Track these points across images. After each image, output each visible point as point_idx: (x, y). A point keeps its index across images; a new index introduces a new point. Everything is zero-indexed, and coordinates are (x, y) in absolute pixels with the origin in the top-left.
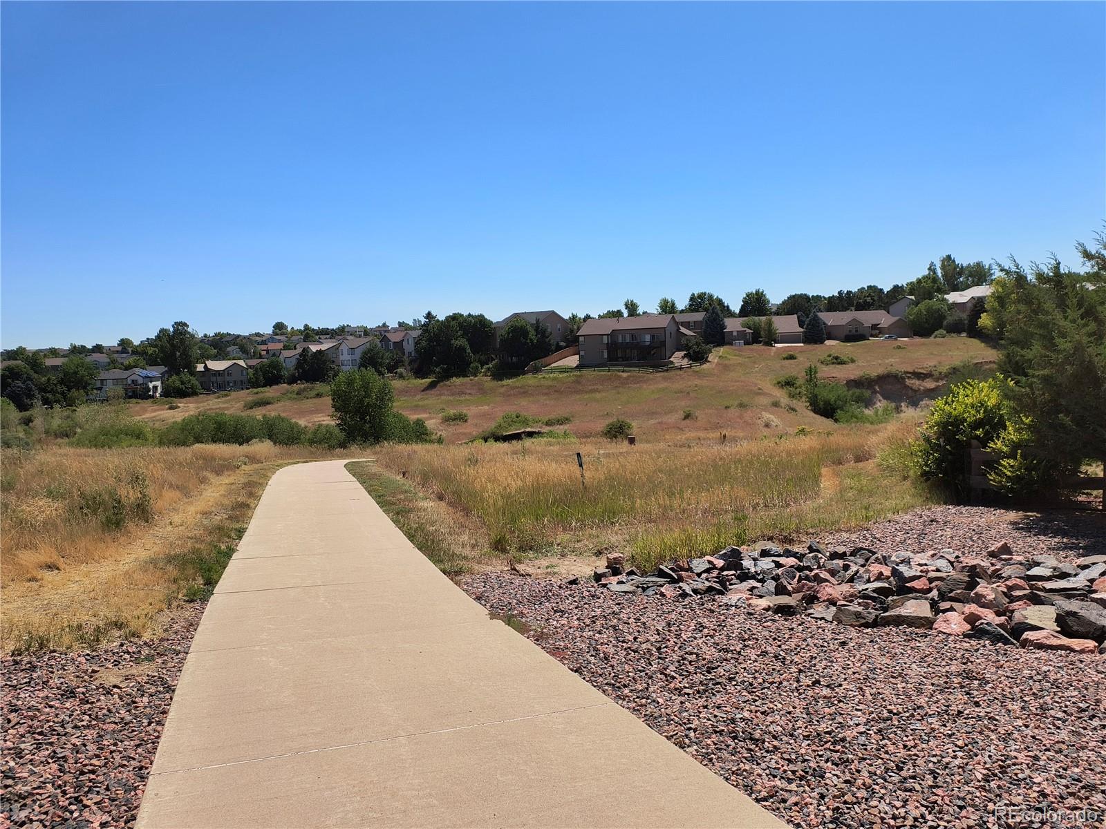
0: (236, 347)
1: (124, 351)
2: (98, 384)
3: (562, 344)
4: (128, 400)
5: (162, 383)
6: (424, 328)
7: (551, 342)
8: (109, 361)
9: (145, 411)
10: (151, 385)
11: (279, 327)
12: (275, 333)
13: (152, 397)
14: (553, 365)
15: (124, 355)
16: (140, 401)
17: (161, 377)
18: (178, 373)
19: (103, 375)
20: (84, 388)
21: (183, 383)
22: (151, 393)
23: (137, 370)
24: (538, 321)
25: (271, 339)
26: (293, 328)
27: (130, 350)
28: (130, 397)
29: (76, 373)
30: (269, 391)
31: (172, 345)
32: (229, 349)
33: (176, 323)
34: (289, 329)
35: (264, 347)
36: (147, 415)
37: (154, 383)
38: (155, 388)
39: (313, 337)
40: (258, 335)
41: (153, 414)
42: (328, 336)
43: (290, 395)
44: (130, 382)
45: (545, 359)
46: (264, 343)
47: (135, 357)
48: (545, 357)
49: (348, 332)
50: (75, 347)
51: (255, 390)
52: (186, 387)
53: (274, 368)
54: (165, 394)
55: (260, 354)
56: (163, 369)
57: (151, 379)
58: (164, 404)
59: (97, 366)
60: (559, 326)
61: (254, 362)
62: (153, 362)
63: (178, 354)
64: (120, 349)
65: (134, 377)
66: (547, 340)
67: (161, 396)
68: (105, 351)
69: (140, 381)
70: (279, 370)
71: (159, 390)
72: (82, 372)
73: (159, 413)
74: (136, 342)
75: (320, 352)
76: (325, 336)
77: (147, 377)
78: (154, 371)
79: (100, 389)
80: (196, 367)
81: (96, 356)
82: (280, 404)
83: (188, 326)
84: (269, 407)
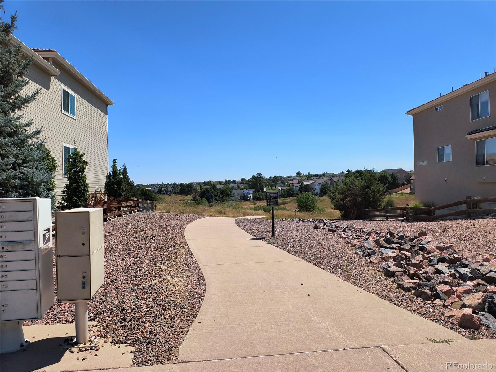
0: (281, 182)
1: (242, 183)
2: (233, 195)
3: (406, 183)
4: (241, 201)
5: (253, 195)
6: (346, 176)
7: (399, 182)
8: (237, 186)
9: (246, 204)
10: (249, 196)
11: (299, 174)
12: (297, 176)
13: (249, 200)
14: (399, 192)
15: (242, 184)
16: (245, 201)
17: (253, 193)
18: (258, 192)
19: (234, 191)
20: (228, 196)
21: (259, 195)
22: (249, 199)
23: (245, 190)
24: (393, 173)
25: (295, 179)
26: (304, 174)
27: (244, 182)
28: (242, 200)
29: (226, 191)
30: (288, 199)
31: (256, 182)
32: (278, 183)
33: (258, 174)
34: (302, 174)
35: (291, 182)
36: (247, 206)
37: (250, 195)
38: (250, 197)
39: (310, 178)
40: (290, 177)
41: (248, 206)
42: (317, 177)
43: (294, 201)
44: (242, 194)
45: (396, 189)
46: (292, 180)
47: (245, 185)
48: (395, 188)
49: (326, 176)
50: (227, 181)
51: (283, 199)
52: (260, 197)
53: (291, 190)
54: (254, 199)
55: (289, 185)
56: (253, 190)
57: (249, 194)
58: (252, 202)
59: (233, 188)
60: (404, 175)
61: (285, 188)
62: (251, 187)
63: (258, 185)
64: (241, 182)
65: (244, 193)
66: (397, 181)
67: (252, 200)
68: (236, 182)
69: (246, 194)
70: (293, 191)
71: (252, 198)
72: (228, 190)
73: (250, 205)
74: (247, 179)
75: (308, 185)
76: (316, 177)
77: (248, 193)
78: (251, 191)
79: (233, 196)
80: (264, 190)
81: (233, 185)
82: (290, 204)
83: (261, 175)
84: (286, 205)
